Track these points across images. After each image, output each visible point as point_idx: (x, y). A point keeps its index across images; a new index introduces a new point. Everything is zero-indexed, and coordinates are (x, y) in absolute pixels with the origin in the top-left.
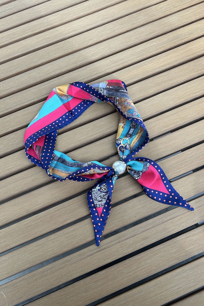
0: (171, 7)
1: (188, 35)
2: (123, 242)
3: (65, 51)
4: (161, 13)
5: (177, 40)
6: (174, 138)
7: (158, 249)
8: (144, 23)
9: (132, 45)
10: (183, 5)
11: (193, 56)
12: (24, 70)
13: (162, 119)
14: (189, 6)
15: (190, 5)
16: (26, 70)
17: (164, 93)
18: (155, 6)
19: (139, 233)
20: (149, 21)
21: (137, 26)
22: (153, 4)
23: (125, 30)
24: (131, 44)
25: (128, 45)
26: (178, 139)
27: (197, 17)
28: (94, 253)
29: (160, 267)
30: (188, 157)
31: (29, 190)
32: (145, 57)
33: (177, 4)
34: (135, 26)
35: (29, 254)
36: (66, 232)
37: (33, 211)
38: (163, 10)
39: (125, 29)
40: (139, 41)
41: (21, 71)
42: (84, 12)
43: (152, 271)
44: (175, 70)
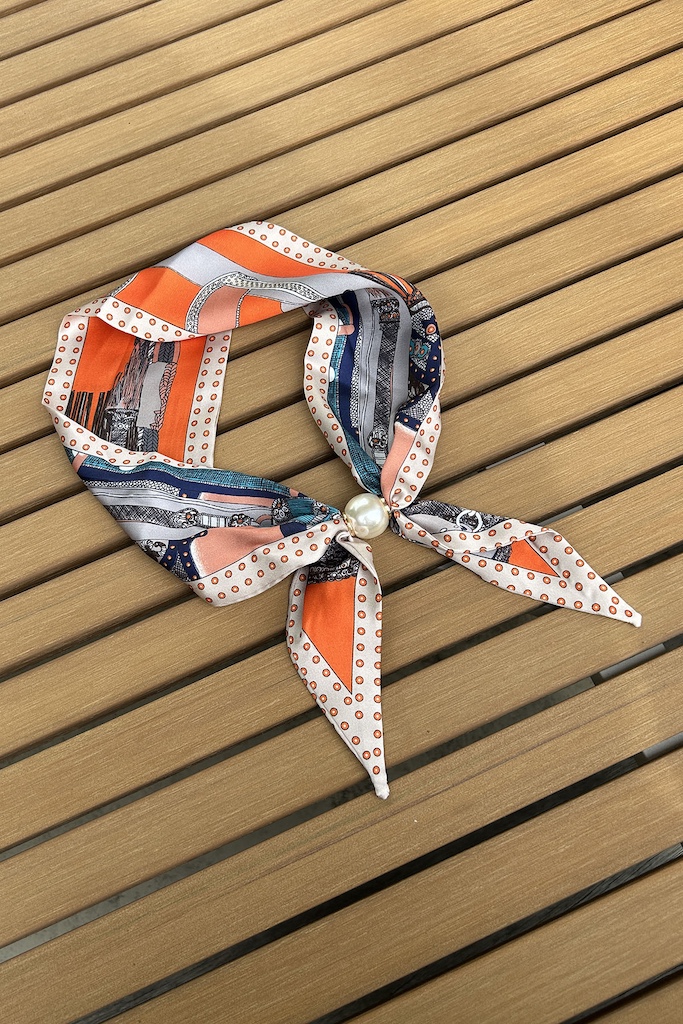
0: (538, 25)
1: (596, 116)
2: (386, 822)
3: (186, 176)
4: (507, 45)
5: (560, 135)
6: (557, 461)
7: (508, 844)
8: (451, 79)
9: (410, 151)
10: (581, 19)
11: (616, 187)
12: (49, 242)
13: (514, 397)
14: (601, 19)
15: (604, 17)
16: (55, 239)
17: (518, 310)
18: (485, 22)
19: (441, 788)
20: (464, 73)
21: (425, 90)
22: (480, 16)
23: (388, 105)
24: (408, 149)
25: (399, 153)
26: (568, 464)
27: (627, 55)
28: (287, 863)
29: (514, 906)
30: (605, 525)
31: (66, 646)
32: (453, 190)
33: (560, 13)
34: (420, 89)
35: (62, 867)
36: (193, 790)
37: (77, 718)
38: (511, 36)
39: (387, 102)
40: (435, 137)
41: (40, 243)
42: (252, 45)
43: (488, 921)
44: (556, 235)
